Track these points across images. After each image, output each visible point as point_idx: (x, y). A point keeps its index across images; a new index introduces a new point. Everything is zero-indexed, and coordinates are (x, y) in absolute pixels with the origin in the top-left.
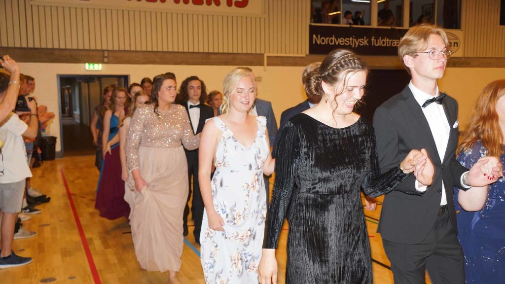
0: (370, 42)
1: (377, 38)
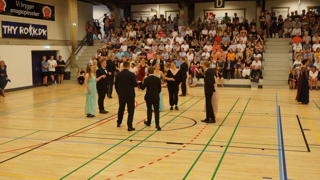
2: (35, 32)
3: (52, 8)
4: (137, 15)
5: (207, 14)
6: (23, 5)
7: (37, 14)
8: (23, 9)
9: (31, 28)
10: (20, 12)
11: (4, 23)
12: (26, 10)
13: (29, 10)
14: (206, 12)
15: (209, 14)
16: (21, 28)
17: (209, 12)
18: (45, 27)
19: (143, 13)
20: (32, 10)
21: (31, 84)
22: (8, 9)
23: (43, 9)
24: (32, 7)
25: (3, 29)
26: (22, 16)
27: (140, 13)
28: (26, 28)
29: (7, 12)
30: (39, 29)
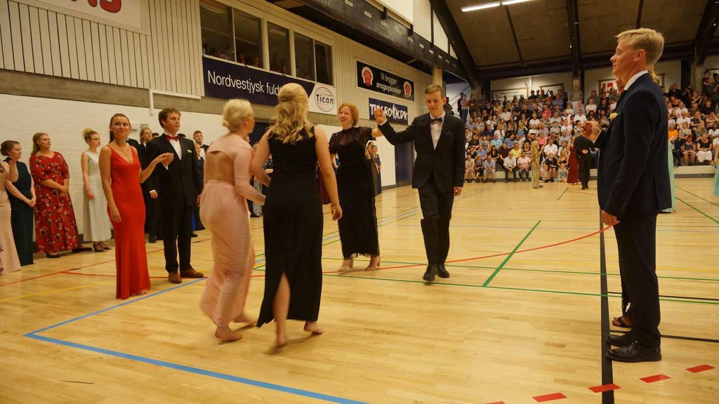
0: (265, 88)
1: (271, 85)
2: (397, 114)
3: (412, 83)
4: (499, 94)
5: (604, 85)
6: (387, 79)
7: (399, 91)
8: (387, 84)
9: (394, 108)
10: (385, 87)
11: (372, 101)
12: (389, 85)
13: (393, 86)
14: (602, 83)
15: (607, 85)
16: (385, 108)
17: (607, 83)
18: (405, 109)
19: (507, 92)
20: (394, 86)
21: (394, 183)
22: (374, 82)
23: (405, 85)
24: (393, 82)
25: (370, 108)
26: (386, 92)
27: (504, 92)
28: (390, 109)
29: (373, 88)
30: (401, 111)
